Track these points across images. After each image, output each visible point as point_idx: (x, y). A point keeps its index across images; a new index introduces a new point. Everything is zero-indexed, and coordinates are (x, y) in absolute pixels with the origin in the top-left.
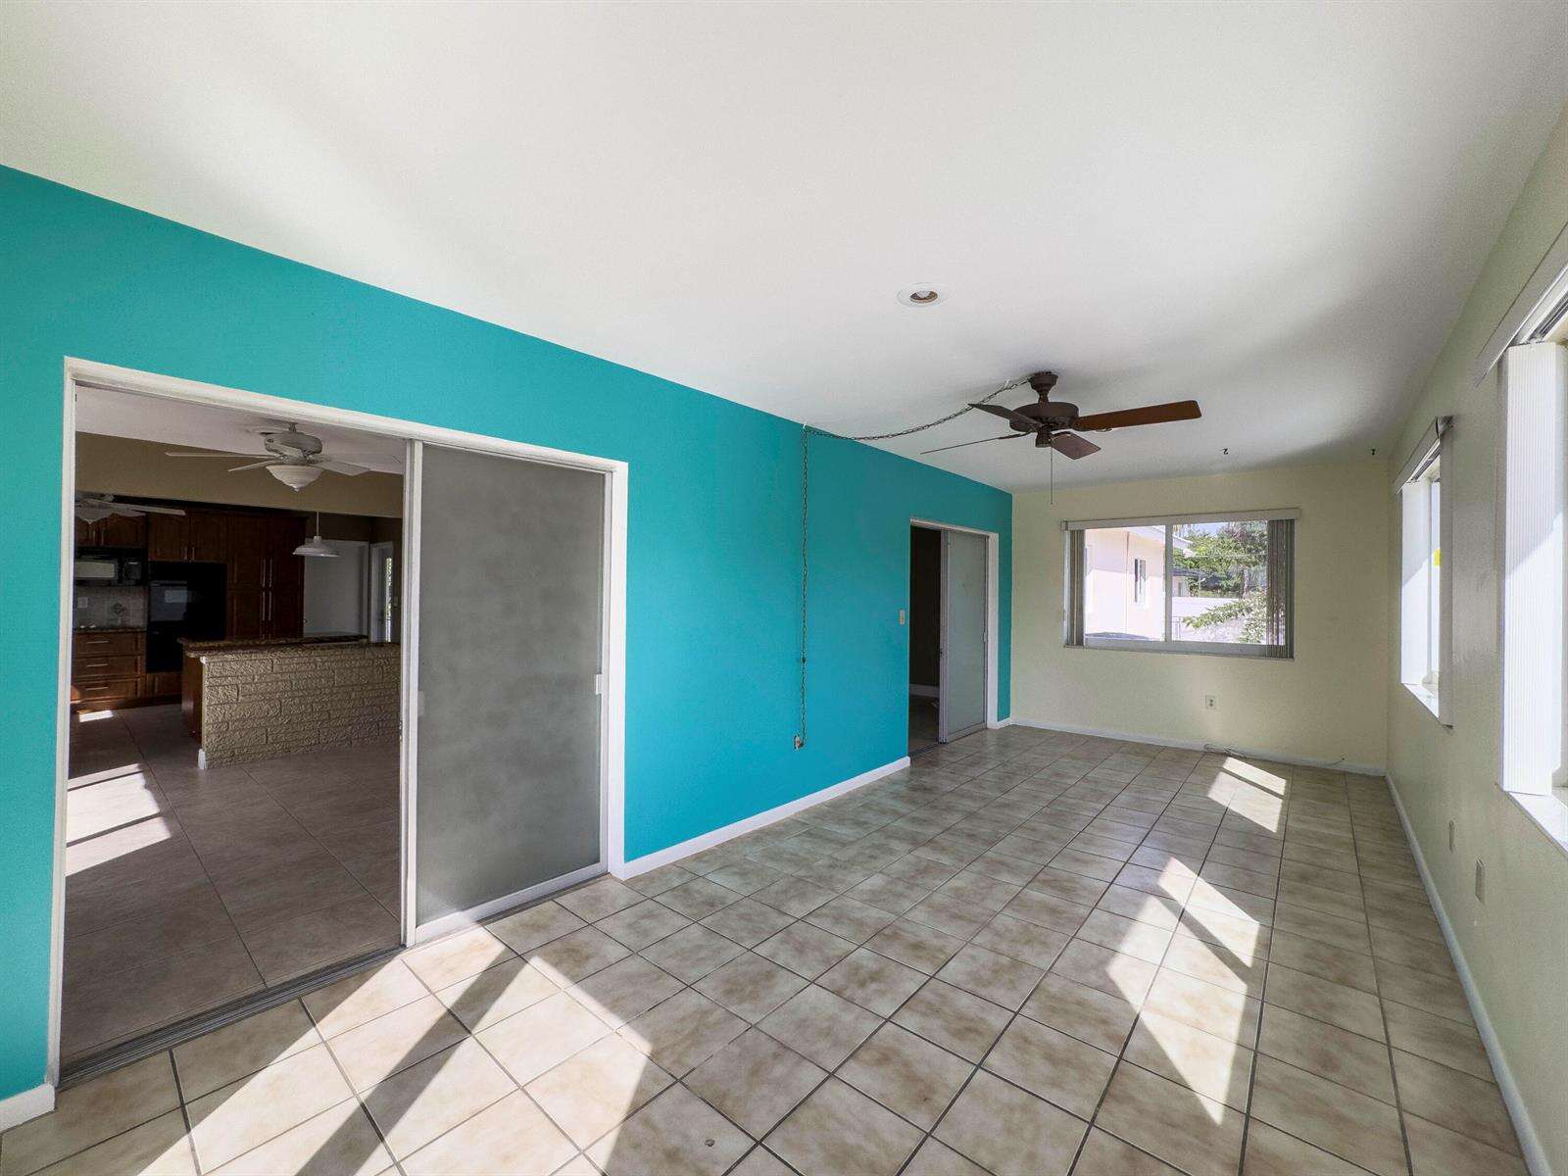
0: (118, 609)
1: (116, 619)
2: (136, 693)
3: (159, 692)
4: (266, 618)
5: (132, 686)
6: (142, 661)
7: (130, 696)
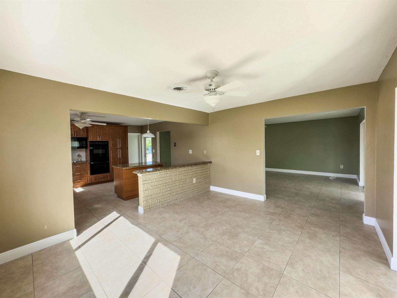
0: (79, 156)
1: (79, 159)
2: (88, 182)
3: (94, 181)
4: (120, 157)
5: (87, 179)
6: (89, 172)
7: (87, 183)
